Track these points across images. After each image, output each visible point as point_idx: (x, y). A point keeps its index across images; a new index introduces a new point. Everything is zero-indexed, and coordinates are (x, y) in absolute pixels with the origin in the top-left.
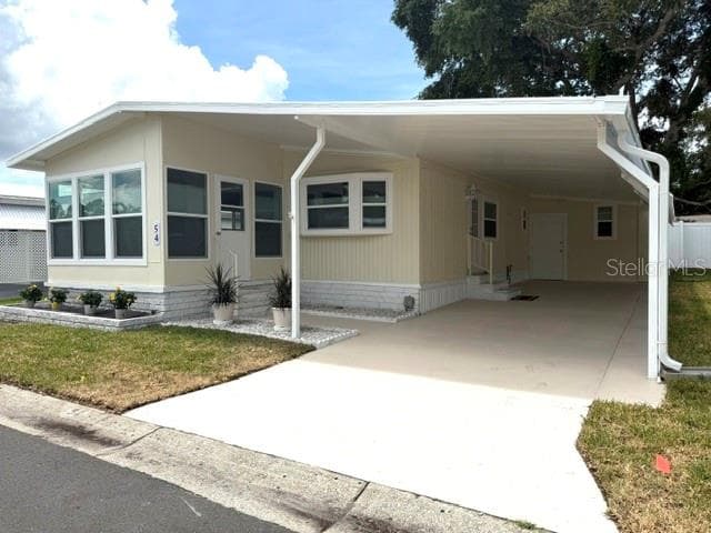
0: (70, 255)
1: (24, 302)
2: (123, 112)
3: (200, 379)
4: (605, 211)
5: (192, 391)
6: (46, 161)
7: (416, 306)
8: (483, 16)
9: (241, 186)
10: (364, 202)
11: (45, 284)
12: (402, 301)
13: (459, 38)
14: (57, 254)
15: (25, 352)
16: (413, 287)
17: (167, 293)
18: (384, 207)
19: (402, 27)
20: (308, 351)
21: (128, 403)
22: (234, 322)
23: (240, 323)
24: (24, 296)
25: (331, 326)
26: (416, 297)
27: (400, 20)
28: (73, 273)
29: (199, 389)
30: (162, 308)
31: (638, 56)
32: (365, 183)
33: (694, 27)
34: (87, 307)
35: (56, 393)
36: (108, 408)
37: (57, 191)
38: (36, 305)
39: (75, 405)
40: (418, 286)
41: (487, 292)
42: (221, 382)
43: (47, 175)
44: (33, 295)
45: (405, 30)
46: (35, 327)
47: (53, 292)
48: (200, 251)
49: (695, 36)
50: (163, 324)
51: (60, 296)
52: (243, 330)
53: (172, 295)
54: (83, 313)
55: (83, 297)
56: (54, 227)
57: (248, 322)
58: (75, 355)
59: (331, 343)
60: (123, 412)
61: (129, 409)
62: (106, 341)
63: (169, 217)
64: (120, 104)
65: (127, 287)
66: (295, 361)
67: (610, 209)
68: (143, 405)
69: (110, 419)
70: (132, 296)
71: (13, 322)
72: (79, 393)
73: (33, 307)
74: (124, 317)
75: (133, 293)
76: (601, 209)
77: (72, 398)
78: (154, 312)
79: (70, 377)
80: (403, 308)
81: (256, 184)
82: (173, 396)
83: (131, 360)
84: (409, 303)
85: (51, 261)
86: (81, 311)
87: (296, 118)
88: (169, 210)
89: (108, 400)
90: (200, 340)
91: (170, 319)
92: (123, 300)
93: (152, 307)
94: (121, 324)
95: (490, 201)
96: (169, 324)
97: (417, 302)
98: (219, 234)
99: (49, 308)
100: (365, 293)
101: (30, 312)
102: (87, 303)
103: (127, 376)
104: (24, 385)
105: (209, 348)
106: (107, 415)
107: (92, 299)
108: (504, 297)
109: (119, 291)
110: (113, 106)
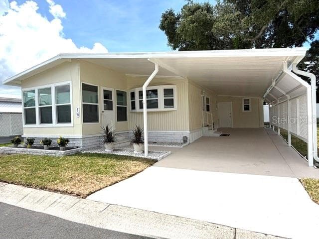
0: (35, 123)
1: (13, 145)
2: (62, 59)
3: (115, 178)
4: (247, 101)
5: (114, 184)
6: (22, 81)
7: (188, 141)
8: (197, 27)
9: (111, 91)
10: (165, 97)
11: (22, 136)
12: (182, 138)
13: (188, 34)
14: (27, 122)
15: (22, 168)
16: (187, 133)
17: (83, 138)
18: (173, 99)
19: (163, 30)
20: (155, 162)
21: (87, 192)
22: (114, 150)
23: (117, 150)
24: (13, 142)
25: (158, 150)
26: (188, 136)
27: (162, 27)
28: (37, 131)
29: (117, 182)
30: (81, 145)
31: (252, 43)
32: (164, 89)
33: (267, 34)
34: (45, 146)
35: (46, 188)
36: (77, 195)
37: (27, 95)
38: (18, 146)
39: (59, 195)
40: (189, 132)
41: (212, 133)
42: (126, 178)
43: (22, 88)
44: (17, 141)
45: (164, 32)
46: (21, 156)
47: (28, 140)
48: (96, 119)
49: (268, 37)
50: (82, 152)
51: (31, 142)
52: (120, 153)
53: (85, 139)
54: (43, 149)
55: (43, 141)
56: (26, 110)
57: (121, 150)
58: (48, 169)
59: (163, 158)
60: (86, 196)
61: (89, 195)
62: (60, 161)
63: (83, 105)
64: (60, 55)
65: (65, 136)
66: (152, 167)
67: (248, 100)
68: (94, 192)
69: (82, 202)
70: (67, 140)
71: (8, 154)
72: (58, 187)
73: (17, 147)
74: (64, 150)
75: (68, 139)
76: (245, 100)
77: (56, 191)
78: (77, 147)
79: (51, 180)
80: (182, 141)
81: (117, 91)
82: (107, 187)
83: (76, 170)
84: (185, 140)
85: (24, 126)
86: (42, 148)
87: (148, 59)
88: (83, 102)
89: (76, 191)
90: (105, 159)
91: (85, 150)
92: (63, 142)
93: (76, 145)
94: (64, 153)
95: (208, 97)
96: (85, 152)
97: (188, 139)
98: (103, 112)
99: (26, 147)
100: (165, 136)
101: (17, 149)
102: (45, 144)
103: (79, 178)
104: (28, 185)
105: (110, 163)
106: (78, 200)
107: (47, 142)
108: (218, 135)
109: (61, 138)
110: (58, 56)
